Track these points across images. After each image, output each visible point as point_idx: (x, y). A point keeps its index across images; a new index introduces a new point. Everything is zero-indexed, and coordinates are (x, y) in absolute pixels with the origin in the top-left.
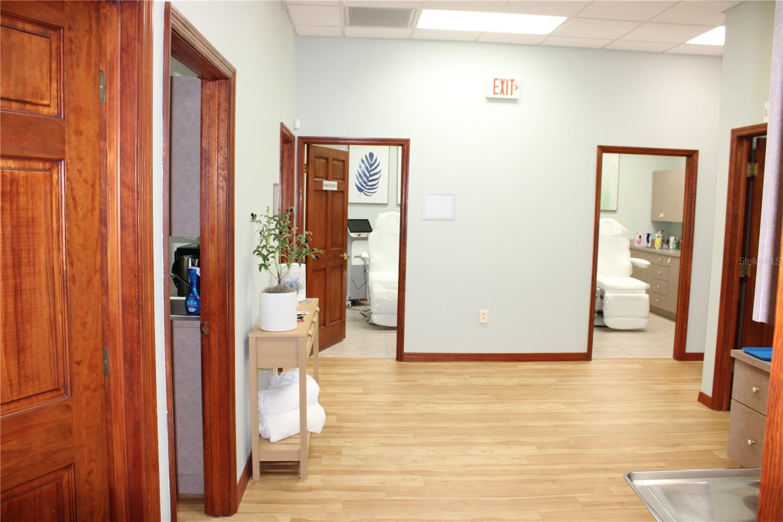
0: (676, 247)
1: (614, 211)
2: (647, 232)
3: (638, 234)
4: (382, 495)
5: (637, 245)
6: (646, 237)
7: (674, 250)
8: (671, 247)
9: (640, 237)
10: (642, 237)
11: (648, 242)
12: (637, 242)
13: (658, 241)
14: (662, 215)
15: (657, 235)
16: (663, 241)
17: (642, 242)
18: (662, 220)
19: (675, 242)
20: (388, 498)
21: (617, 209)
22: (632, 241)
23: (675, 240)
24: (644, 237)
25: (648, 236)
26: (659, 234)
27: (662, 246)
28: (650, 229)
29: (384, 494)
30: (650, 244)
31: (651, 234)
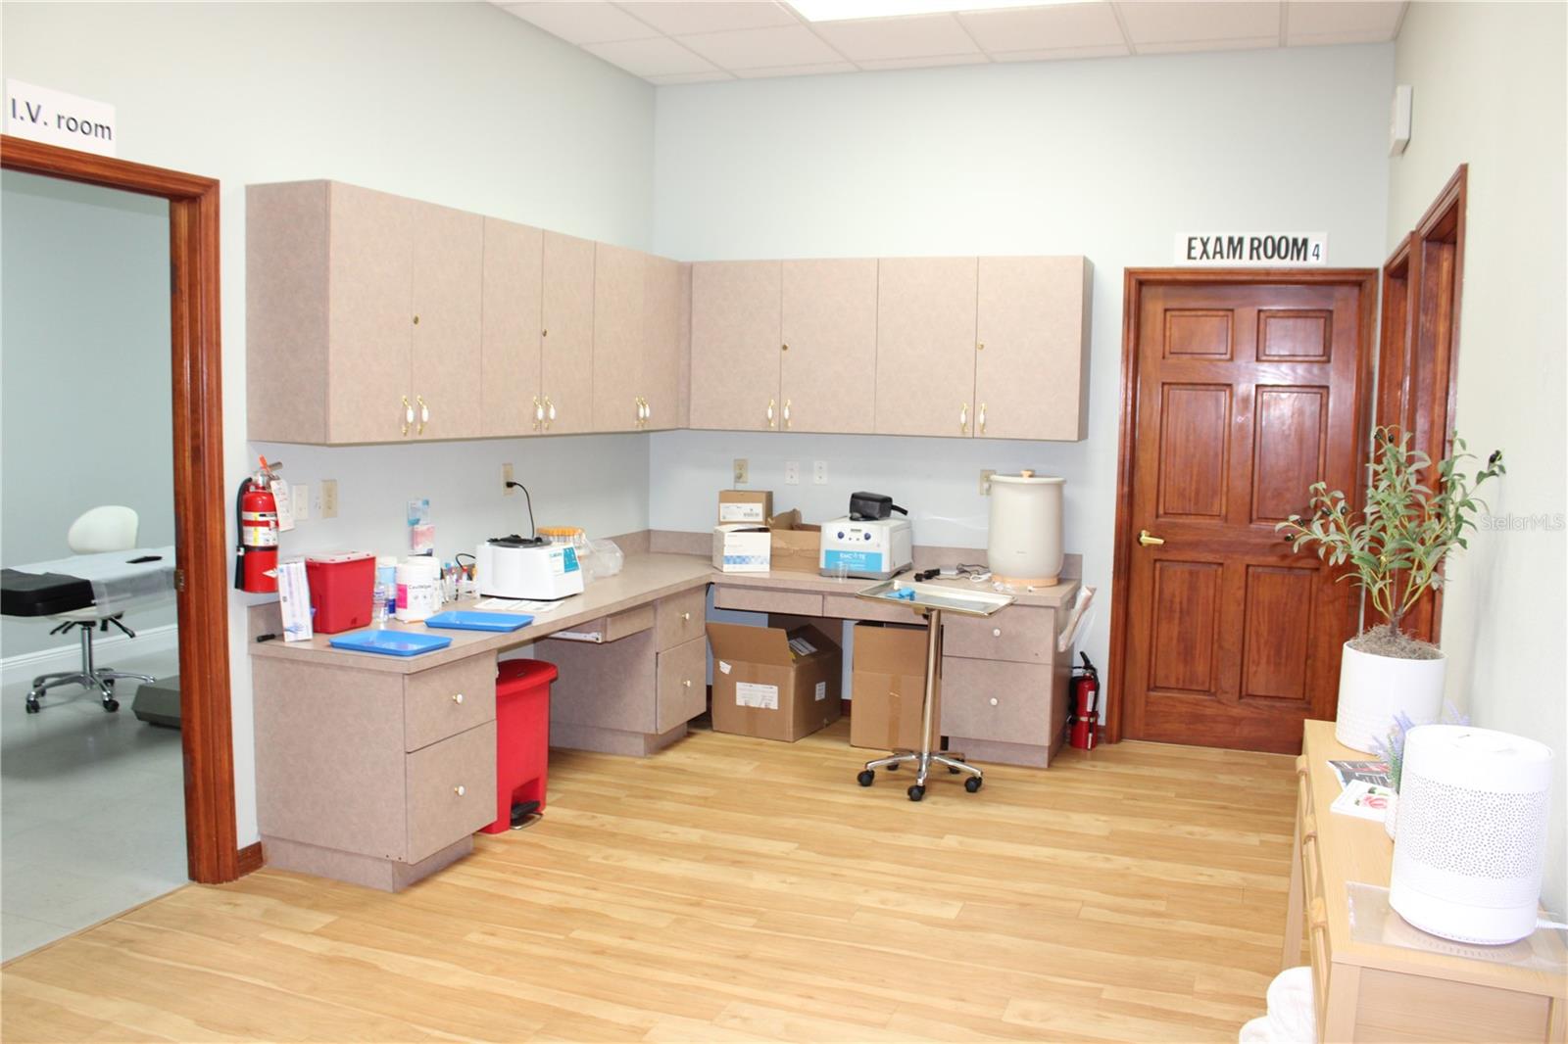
4: (1109, 993)
20: (1100, 986)
29: (1105, 995)
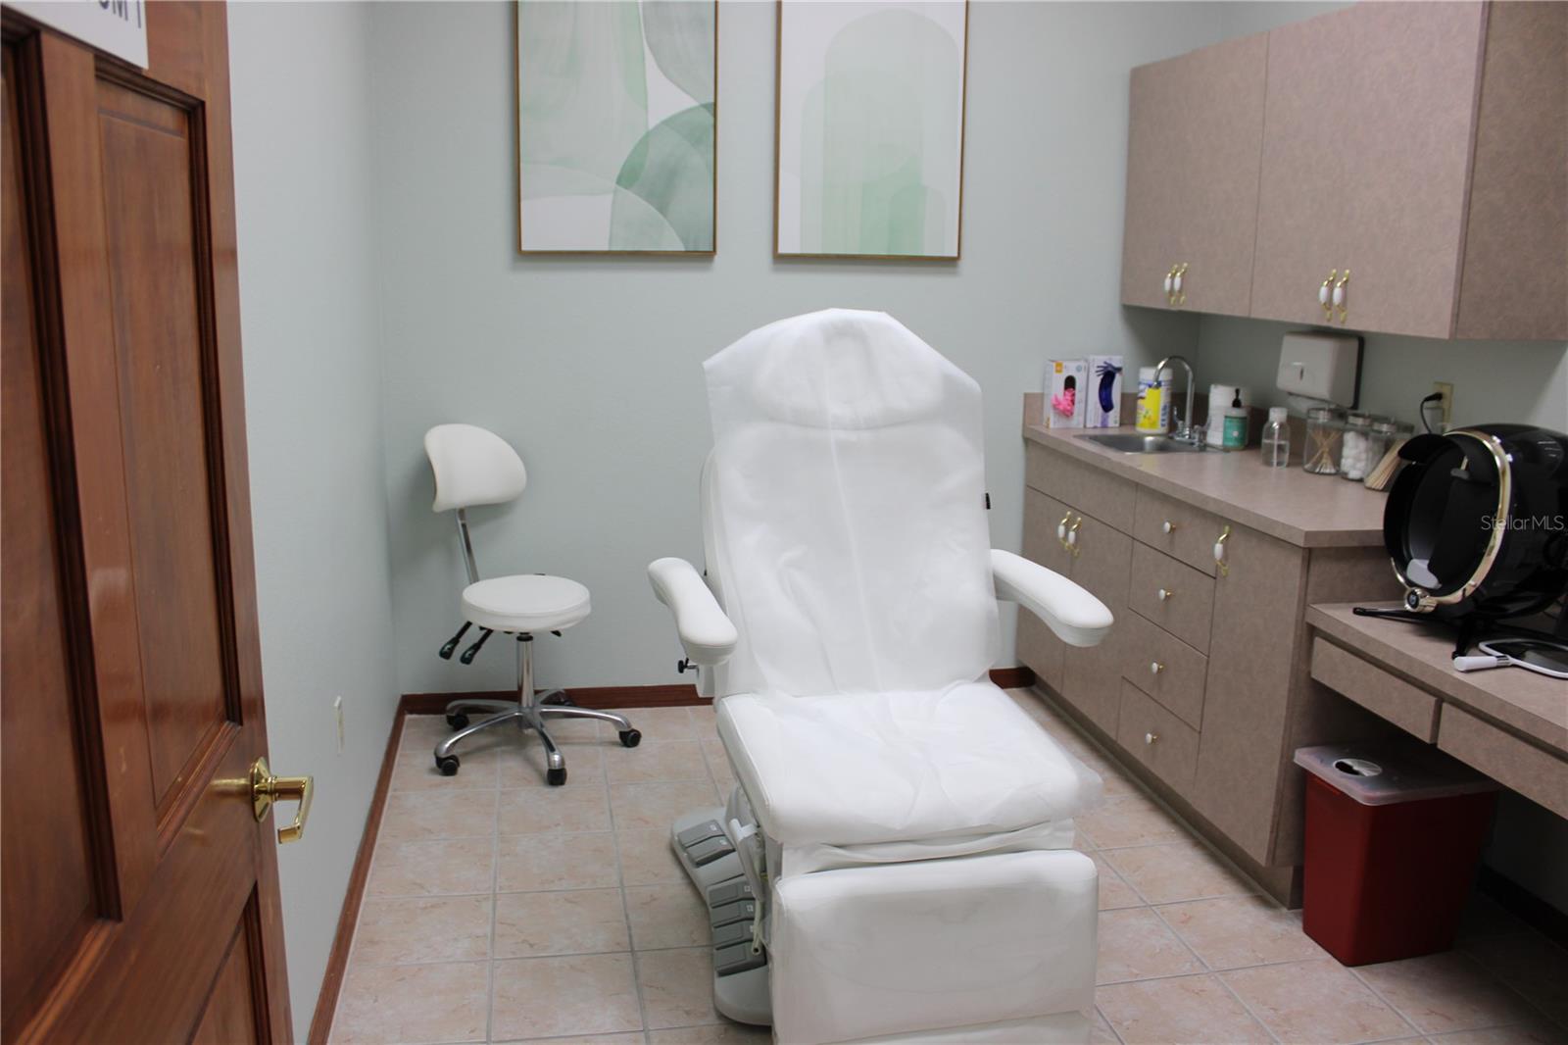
0: (1241, 439)
1: (948, 263)
2: (1100, 360)
3: (1059, 368)
5: (1053, 424)
6: (1096, 381)
7: (1233, 456)
8: (1215, 437)
9: (1070, 383)
10: (1079, 384)
11: (1107, 405)
12: (1056, 406)
13: (1153, 405)
14: (1172, 282)
15: (1148, 374)
16: (1177, 399)
17: (1078, 408)
18: (1173, 305)
19: (1236, 412)
21: (959, 253)
22: (1032, 403)
23: (1236, 404)
24: (1089, 387)
25: (1108, 376)
26: (1161, 371)
27: (1172, 427)
28: (1113, 345)
30: (1114, 416)
31: (1119, 370)
